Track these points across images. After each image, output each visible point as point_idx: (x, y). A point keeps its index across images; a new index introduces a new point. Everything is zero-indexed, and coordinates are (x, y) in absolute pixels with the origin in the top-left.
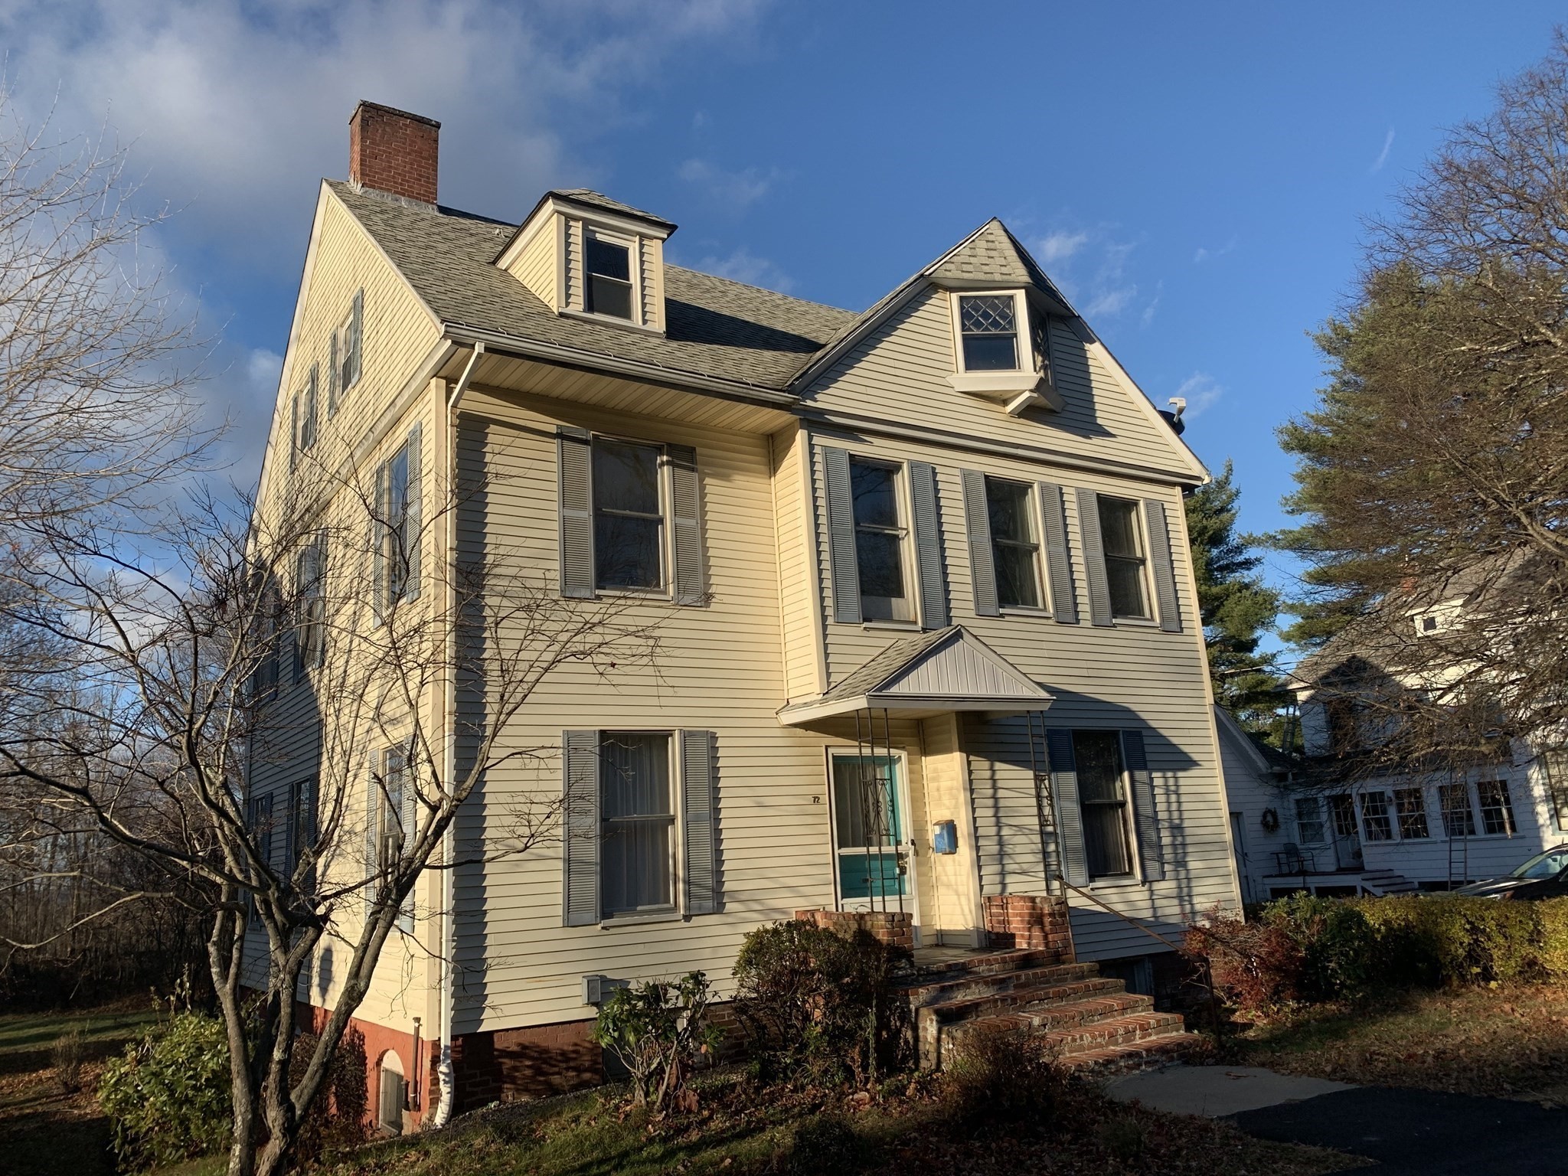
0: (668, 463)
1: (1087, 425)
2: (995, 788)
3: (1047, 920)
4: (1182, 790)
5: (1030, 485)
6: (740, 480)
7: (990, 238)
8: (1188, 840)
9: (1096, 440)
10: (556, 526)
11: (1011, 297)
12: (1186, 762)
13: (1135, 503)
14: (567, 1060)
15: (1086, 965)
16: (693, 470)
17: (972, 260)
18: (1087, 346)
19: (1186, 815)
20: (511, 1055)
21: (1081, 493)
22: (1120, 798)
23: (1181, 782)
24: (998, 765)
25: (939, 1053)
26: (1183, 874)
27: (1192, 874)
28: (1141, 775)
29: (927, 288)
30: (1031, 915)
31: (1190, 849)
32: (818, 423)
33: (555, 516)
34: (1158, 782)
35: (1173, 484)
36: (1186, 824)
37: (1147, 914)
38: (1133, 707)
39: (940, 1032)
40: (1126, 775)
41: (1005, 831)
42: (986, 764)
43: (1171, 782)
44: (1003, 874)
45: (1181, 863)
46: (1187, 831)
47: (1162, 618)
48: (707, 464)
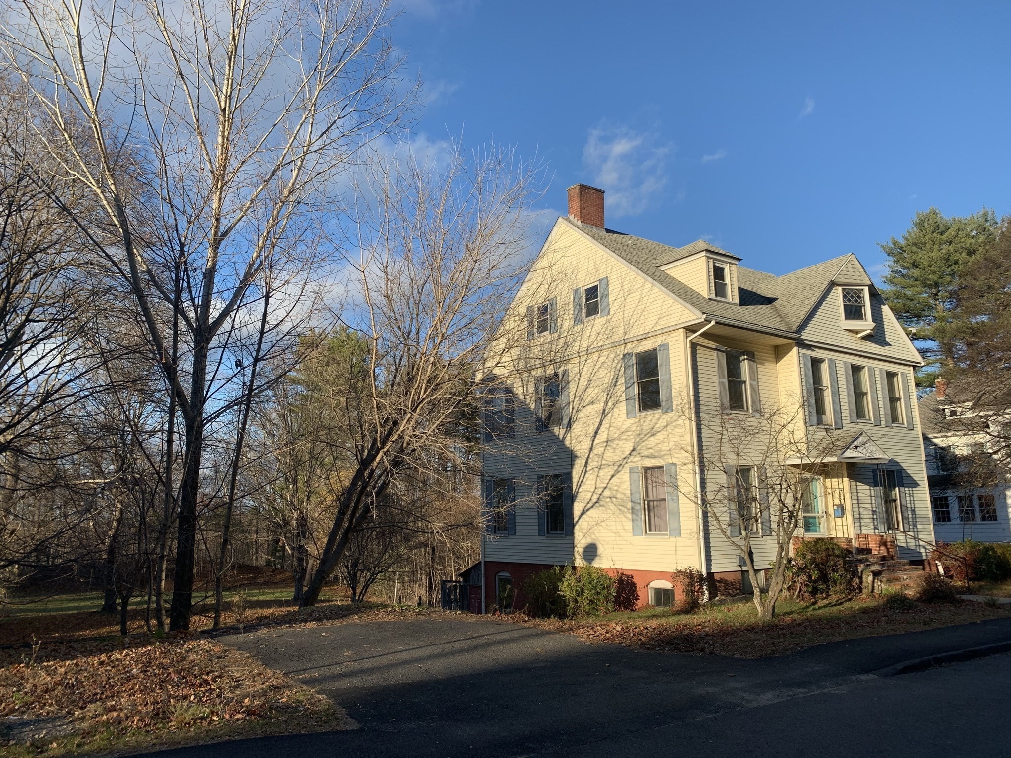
0: (747, 359)
1: (883, 343)
2: (857, 492)
3: (889, 544)
4: (915, 496)
5: (863, 367)
6: (767, 365)
7: (852, 262)
8: (917, 516)
9: (886, 348)
10: (717, 385)
11: (862, 290)
12: (916, 485)
13: (897, 374)
14: (733, 585)
15: (906, 561)
16: (754, 361)
17: (848, 273)
18: (882, 307)
19: (916, 506)
20: (719, 582)
21: (881, 370)
22: (894, 498)
23: (914, 492)
24: (858, 483)
25: (873, 586)
26: (915, 530)
27: (919, 530)
28: (902, 489)
29: (833, 284)
30: (880, 542)
31: (918, 520)
32: (801, 344)
33: (716, 381)
34: (907, 492)
35: (910, 366)
36: (916, 509)
37: (904, 545)
38: (899, 461)
39: (874, 579)
40: (897, 488)
41: (861, 510)
42: (854, 483)
43: (911, 492)
44: (861, 526)
45: (915, 525)
46: (917, 513)
47: (908, 423)
48: (758, 359)
